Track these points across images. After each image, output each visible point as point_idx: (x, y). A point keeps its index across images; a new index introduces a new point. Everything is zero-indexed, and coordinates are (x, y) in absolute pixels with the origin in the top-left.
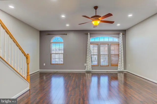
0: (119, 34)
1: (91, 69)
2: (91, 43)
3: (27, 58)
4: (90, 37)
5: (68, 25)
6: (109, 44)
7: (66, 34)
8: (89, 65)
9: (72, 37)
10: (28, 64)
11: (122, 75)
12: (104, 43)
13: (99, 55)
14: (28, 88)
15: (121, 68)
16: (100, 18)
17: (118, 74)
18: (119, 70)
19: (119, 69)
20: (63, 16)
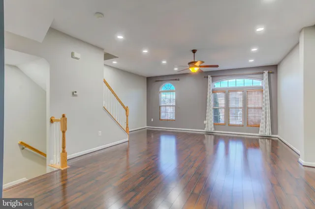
0: (263, 73)
1: (213, 129)
2: (214, 91)
3: (126, 111)
4: (212, 82)
5: (176, 69)
7: (179, 80)
8: (210, 123)
10: (127, 116)
11: (268, 142)
12: (235, 90)
13: (227, 109)
14: (127, 140)
15: (265, 130)
19: (261, 131)
20: (164, 62)
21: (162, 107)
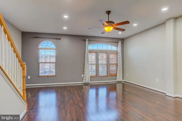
0: (118, 42)
1: (89, 81)
5: (65, 28)
6: (108, 53)
7: (60, 39)
15: (119, 78)
17: (117, 84)
18: (117, 80)
20: (66, 17)
21: (41, 64)
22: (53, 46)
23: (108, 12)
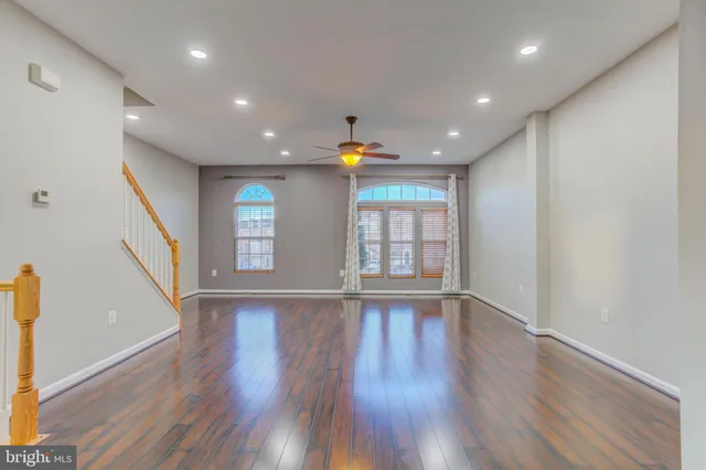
0: (447, 178)
1: (359, 287)
2: (361, 207)
3: (173, 250)
4: (358, 188)
5: (285, 153)
6: (417, 210)
7: (283, 179)
8: (354, 275)
9: (302, 184)
10: (175, 265)
11: (456, 305)
12: (401, 207)
13: (385, 244)
14: (177, 327)
15: (450, 283)
16: (360, 150)
17: (443, 302)
18: (444, 290)
19: (446, 285)
20: (269, 134)
21: (239, 242)
22: (269, 196)
23: (351, 120)
